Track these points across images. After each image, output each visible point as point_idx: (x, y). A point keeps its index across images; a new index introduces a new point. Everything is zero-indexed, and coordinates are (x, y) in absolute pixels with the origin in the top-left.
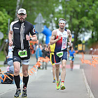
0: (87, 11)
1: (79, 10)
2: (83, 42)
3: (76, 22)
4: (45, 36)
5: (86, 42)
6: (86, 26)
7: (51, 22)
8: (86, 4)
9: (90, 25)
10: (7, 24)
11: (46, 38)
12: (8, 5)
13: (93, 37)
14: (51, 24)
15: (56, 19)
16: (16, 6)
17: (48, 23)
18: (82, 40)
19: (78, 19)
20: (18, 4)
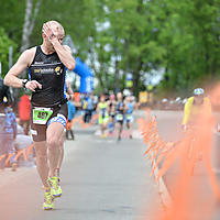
0: (155, 30)
1: (141, 29)
2: (150, 88)
3: (136, 51)
5: (155, 88)
6: (154, 58)
7: (90, 51)
8: (153, 17)
9: (161, 58)
10: (8, 55)
11: (81, 81)
12: (8, 21)
13: (167, 78)
14: (89, 55)
15: (98, 45)
16: (23, 22)
17: (84, 52)
18: (147, 83)
19: (138, 44)
20: (27, 18)
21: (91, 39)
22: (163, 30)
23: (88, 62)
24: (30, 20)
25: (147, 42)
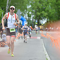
0: (44, 8)
1: (40, 7)
2: (42, 25)
3: (39, 14)
4: (22, 21)
6: (44, 16)
7: (25, 14)
8: (44, 4)
9: (46, 16)
12: (2, 5)
13: (47, 22)
15: (28, 12)
17: (23, 14)
19: (39, 12)
20: (7, 4)
21: (25, 10)
22: (47, 8)
23: (25, 17)
24: (8, 4)
25: (42, 11)
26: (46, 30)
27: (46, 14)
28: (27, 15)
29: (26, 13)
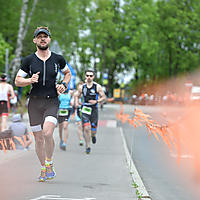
21: (74, 44)
22: (134, 38)
23: (71, 63)
24: (24, 27)
25: (120, 47)
26: (134, 100)
27: (133, 54)
28: (78, 58)
29: (75, 53)
